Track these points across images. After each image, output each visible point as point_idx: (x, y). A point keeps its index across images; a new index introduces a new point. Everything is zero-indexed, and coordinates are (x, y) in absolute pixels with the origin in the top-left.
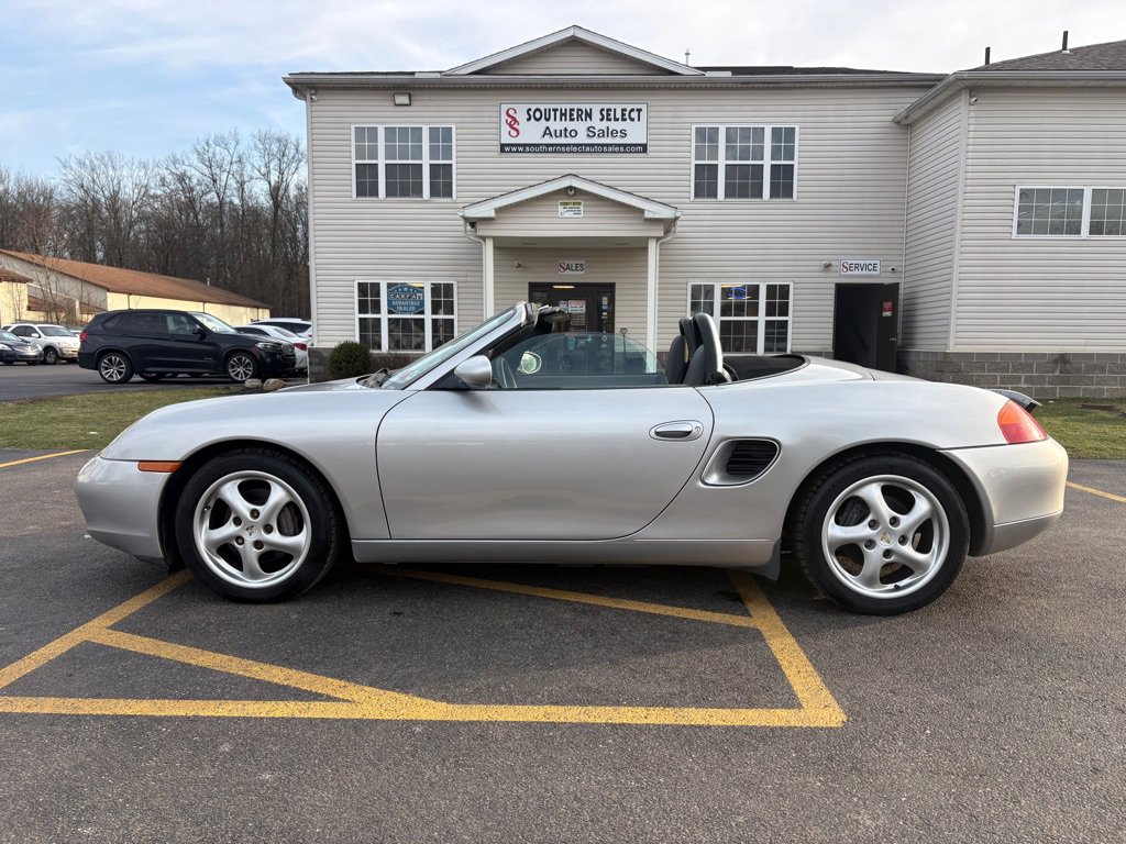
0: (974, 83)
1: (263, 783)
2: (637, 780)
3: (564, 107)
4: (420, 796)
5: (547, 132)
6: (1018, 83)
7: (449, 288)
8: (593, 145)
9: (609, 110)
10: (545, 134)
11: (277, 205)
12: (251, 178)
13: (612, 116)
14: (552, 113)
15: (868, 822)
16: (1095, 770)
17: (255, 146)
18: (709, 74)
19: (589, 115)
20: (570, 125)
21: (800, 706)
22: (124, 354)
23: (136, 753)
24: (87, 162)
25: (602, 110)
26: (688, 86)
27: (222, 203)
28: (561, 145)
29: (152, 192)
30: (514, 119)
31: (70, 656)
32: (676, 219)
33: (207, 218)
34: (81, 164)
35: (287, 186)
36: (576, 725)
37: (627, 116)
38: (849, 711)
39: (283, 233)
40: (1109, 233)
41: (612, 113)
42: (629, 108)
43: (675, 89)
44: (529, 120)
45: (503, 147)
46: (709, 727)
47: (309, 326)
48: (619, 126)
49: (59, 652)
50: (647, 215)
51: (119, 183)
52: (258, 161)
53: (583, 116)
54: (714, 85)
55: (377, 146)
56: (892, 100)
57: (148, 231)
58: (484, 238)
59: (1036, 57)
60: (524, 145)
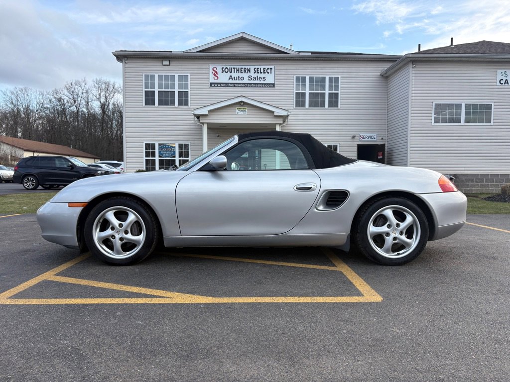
0: (414, 59)
1: (139, 324)
2: (299, 320)
3: (238, 67)
4: (209, 327)
5: (231, 78)
6: (432, 59)
7: (187, 146)
8: (251, 84)
9: (258, 68)
10: (230, 79)
11: (104, 112)
12: (92, 100)
13: (259, 71)
14: (233, 70)
15: (398, 331)
16: (487, 313)
17: (94, 86)
18: (301, 54)
19: (249, 71)
20: (241, 75)
21: (363, 296)
22: (34, 176)
23: (80, 316)
24: (15, 92)
25: (255, 68)
26: (292, 58)
27: (78, 111)
28: (237, 84)
29: (45, 106)
30: (216, 72)
31: (39, 285)
32: (288, 116)
33: (71, 118)
34: (12, 93)
35: (109, 104)
36: (270, 303)
37: (266, 71)
38: (383, 297)
39: (107, 125)
40: (473, 122)
41: (259, 70)
42: (266, 68)
43: (287, 60)
44: (222, 72)
45: (211, 84)
46: (326, 303)
47: (121, 164)
48: (262, 75)
49: (34, 284)
50: (275, 114)
51: (30, 102)
52: (95, 92)
53: (247, 71)
54: (303, 59)
55: (154, 83)
56: (380, 66)
57: (42, 123)
58: (203, 123)
59: (440, 48)
60: (221, 83)
